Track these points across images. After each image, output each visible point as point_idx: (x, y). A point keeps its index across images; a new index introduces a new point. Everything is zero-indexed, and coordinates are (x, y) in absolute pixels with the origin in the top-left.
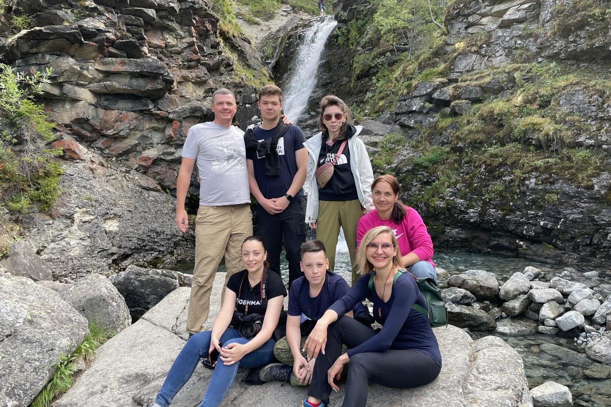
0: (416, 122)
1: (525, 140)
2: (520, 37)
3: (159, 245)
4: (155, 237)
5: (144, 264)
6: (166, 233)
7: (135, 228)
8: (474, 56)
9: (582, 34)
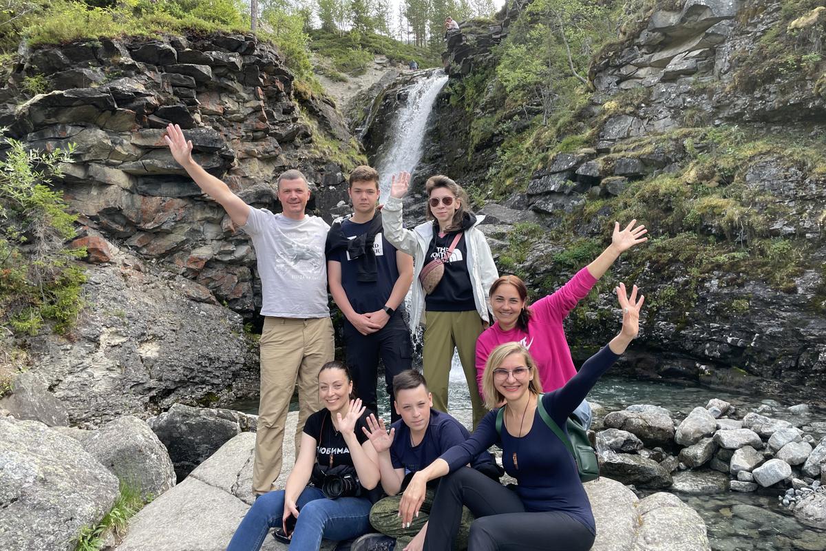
0: (555, 206)
1: (702, 229)
2: (689, 93)
3: (212, 376)
4: (208, 365)
5: (191, 402)
6: (222, 359)
7: (181, 353)
8: (630, 119)
9: (772, 87)
